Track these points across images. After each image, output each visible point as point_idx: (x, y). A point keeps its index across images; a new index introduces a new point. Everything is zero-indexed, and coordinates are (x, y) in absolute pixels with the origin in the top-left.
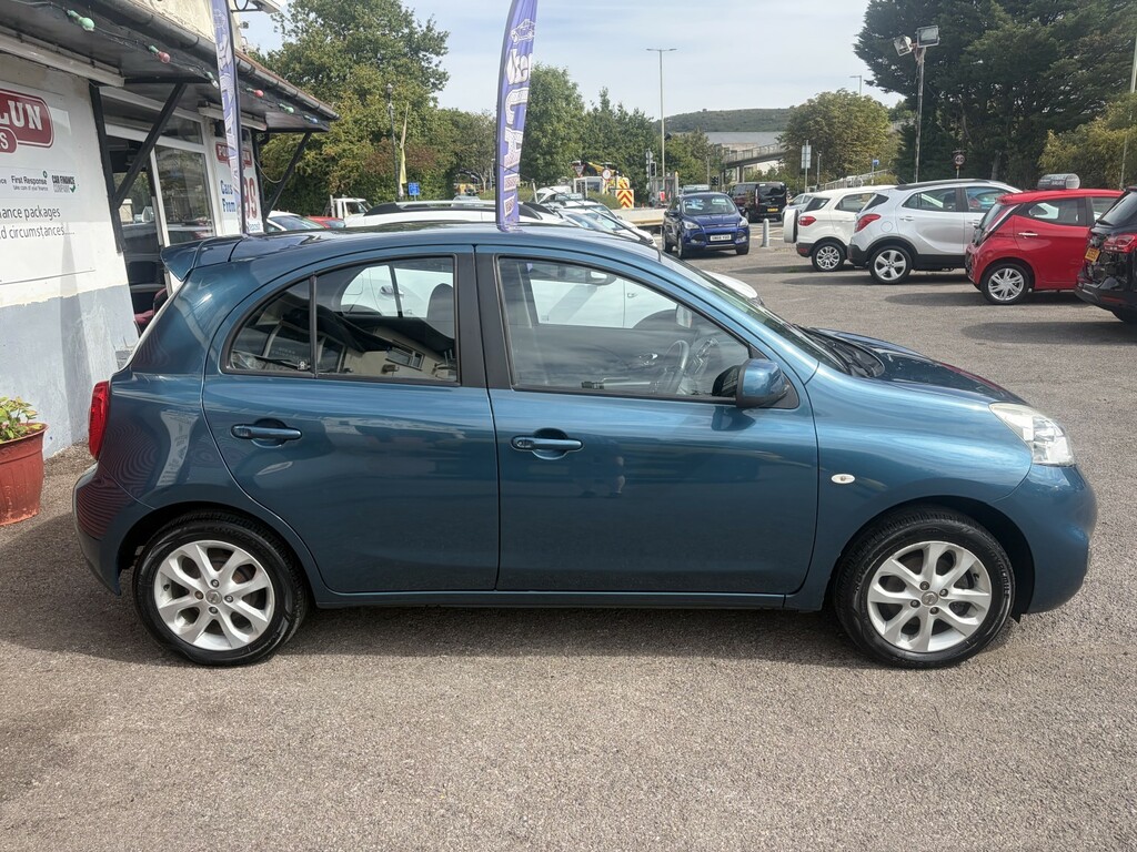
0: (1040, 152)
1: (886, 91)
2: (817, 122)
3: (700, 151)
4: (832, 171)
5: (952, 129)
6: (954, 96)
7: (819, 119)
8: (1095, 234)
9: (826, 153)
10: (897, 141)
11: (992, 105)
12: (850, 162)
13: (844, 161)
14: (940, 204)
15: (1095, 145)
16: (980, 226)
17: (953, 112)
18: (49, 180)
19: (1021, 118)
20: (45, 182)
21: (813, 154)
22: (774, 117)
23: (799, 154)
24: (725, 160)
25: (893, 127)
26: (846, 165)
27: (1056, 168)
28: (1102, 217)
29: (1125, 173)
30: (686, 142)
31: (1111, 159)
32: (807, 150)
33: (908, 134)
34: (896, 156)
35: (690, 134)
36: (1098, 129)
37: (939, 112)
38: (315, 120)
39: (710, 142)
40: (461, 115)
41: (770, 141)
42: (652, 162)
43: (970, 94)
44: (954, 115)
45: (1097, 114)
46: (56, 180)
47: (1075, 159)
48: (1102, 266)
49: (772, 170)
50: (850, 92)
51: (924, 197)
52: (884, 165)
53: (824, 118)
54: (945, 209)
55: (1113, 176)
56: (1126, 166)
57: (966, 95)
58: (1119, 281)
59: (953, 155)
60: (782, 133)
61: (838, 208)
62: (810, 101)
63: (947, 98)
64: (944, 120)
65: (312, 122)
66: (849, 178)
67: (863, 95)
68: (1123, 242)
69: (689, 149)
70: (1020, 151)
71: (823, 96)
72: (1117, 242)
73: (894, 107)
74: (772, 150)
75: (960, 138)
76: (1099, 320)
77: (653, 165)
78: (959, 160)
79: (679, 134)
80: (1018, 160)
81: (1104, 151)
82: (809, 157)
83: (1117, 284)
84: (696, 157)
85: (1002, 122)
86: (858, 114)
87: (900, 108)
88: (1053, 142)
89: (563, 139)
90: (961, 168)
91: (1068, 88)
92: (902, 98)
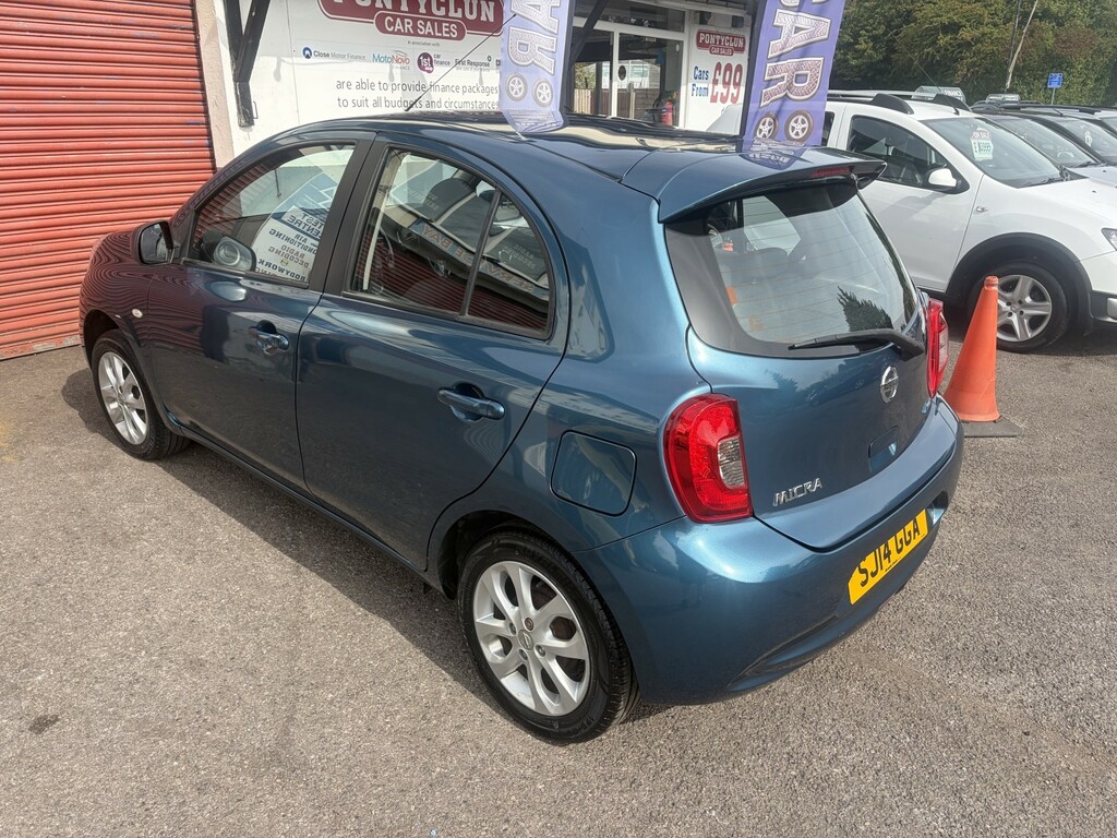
18: (492, 63)
20: (487, 65)
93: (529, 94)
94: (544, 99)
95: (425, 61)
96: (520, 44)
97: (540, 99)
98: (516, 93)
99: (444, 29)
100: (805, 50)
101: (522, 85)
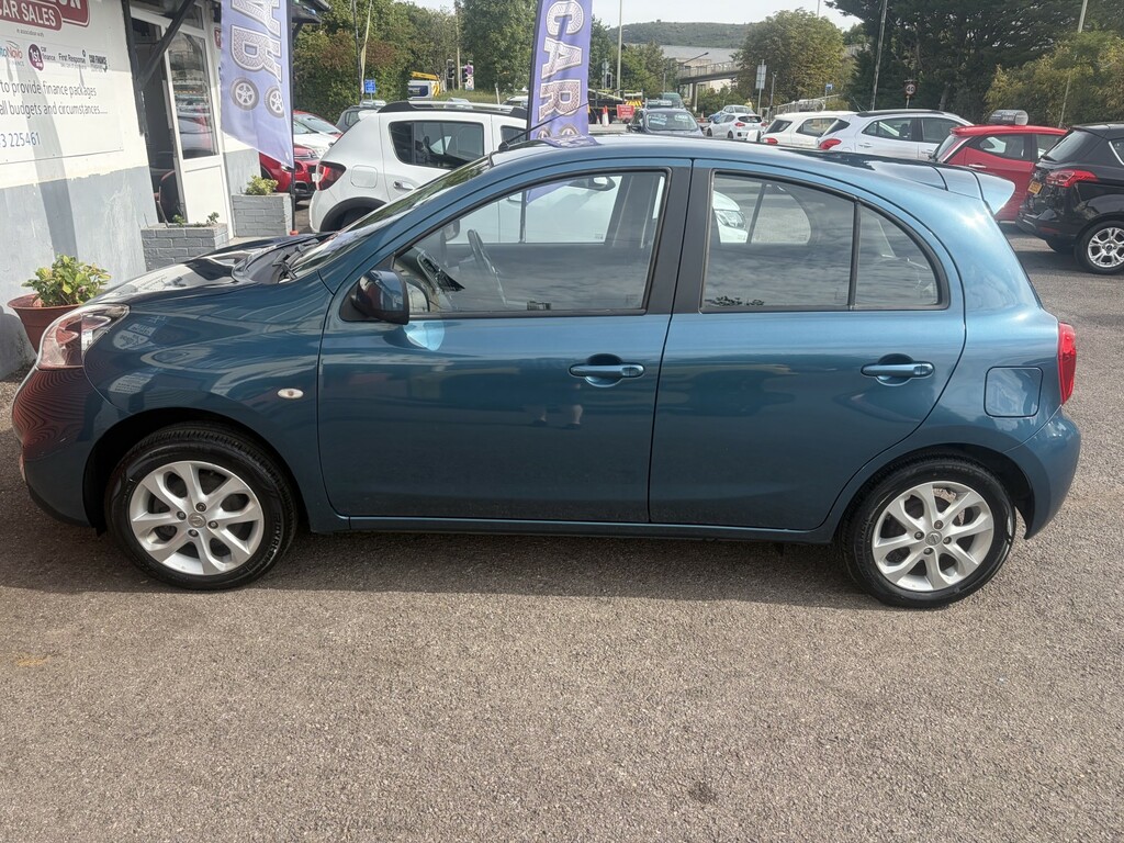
0: (987, 87)
1: (845, 14)
2: (774, 42)
3: (655, 64)
4: (785, 93)
5: (906, 58)
6: (911, 23)
7: (776, 38)
8: (1039, 168)
9: (780, 75)
10: (852, 66)
11: (945, 36)
12: (803, 85)
13: (798, 83)
14: (897, 133)
15: (1040, 83)
16: (934, 156)
17: (908, 40)
18: (87, 59)
19: (972, 51)
20: (84, 61)
21: (768, 75)
22: (728, 32)
23: (754, 73)
24: (679, 76)
25: (849, 51)
26: (800, 88)
27: (1001, 103)
28: (1046, 153)
29: (1065, 112)
30: (641, 54)
31: (1053, 98)
32: (762, 70)
33: (864, 61)
34: (849, 81)
35: (645, 46)
36: (1044, 66)
37: (893, 39)
38: (314, 11)
39: (665, 56)
40: (417, 10)
41: (723, 58)
42: (607, 73)
43: (926, 22)
44: (907, 43)
45: (1046, 51)
46: (93, 59)
47: (1020, 95)
48: (1043, 198)
49: (725, 89)
50: (808, 11)
51: (882, 125)
52: (836, 90)
53: (780, 37)
54: (900, 138)
55: (1054, 114)
56: (1067, 106)
57: (922, 24)
58: (1057, 213)
59: (905, 84)
60: (735, 51)
61: (800, 131)
62: (768, 18)
63: (903, 26)
64: (898, 48)
65: (311, 13)
66: (801, 101)
67: (820, 16)
68: (1064, 177)
69: (644, 62)
70: (969, 84)
71: (782, 13)
72: (1058, 177)
73: (848, 30)
74: (725, 68)
75: (912, 67)
76: (1034, 249)
77: (609, 76)
78: (910, 89)
79: (634, 45)
80: (965, 93)
81: (1048, 90)
82: (763, 78)
83: (1055, 216)
84: (650, 71)
85: (954, 54)
86: (815, 36)
87: (855, 31)
88: (1001, 78)
89: (522, 43)
90: (912, 97)
91: (1019, 23)
92: (858, 21)
93: (261, 105)
94: (278, 108)
95: (36, 55)
96: (246, 45)
97: (274, 108)
98: (245, 101)
99: (45, 16)
100: (565, 73)
101: (252, 92)
